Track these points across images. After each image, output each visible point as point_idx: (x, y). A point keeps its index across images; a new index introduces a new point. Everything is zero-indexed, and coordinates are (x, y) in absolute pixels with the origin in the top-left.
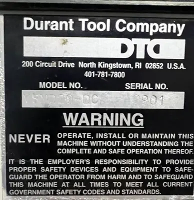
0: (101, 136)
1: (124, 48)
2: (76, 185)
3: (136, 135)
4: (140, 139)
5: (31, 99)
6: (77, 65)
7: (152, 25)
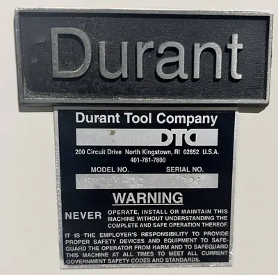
0: (146, 212)
1: (164, 138)
2: (125, 254)
3: (177, 211)
4: (180, 214)
5: (84, 182)
6: (124, 152)
7: (188, 117)
